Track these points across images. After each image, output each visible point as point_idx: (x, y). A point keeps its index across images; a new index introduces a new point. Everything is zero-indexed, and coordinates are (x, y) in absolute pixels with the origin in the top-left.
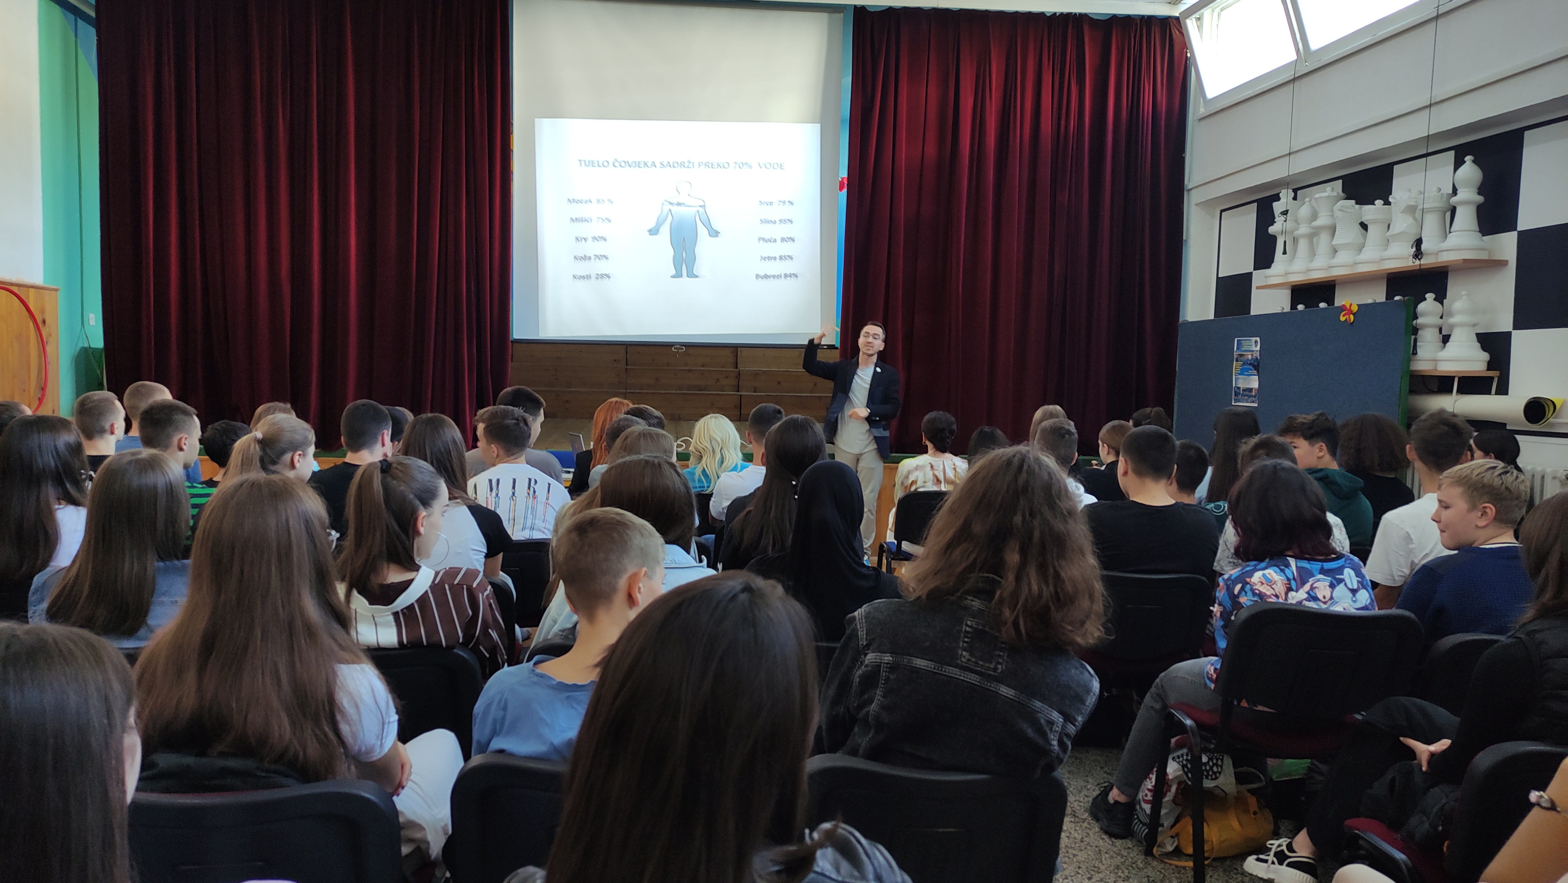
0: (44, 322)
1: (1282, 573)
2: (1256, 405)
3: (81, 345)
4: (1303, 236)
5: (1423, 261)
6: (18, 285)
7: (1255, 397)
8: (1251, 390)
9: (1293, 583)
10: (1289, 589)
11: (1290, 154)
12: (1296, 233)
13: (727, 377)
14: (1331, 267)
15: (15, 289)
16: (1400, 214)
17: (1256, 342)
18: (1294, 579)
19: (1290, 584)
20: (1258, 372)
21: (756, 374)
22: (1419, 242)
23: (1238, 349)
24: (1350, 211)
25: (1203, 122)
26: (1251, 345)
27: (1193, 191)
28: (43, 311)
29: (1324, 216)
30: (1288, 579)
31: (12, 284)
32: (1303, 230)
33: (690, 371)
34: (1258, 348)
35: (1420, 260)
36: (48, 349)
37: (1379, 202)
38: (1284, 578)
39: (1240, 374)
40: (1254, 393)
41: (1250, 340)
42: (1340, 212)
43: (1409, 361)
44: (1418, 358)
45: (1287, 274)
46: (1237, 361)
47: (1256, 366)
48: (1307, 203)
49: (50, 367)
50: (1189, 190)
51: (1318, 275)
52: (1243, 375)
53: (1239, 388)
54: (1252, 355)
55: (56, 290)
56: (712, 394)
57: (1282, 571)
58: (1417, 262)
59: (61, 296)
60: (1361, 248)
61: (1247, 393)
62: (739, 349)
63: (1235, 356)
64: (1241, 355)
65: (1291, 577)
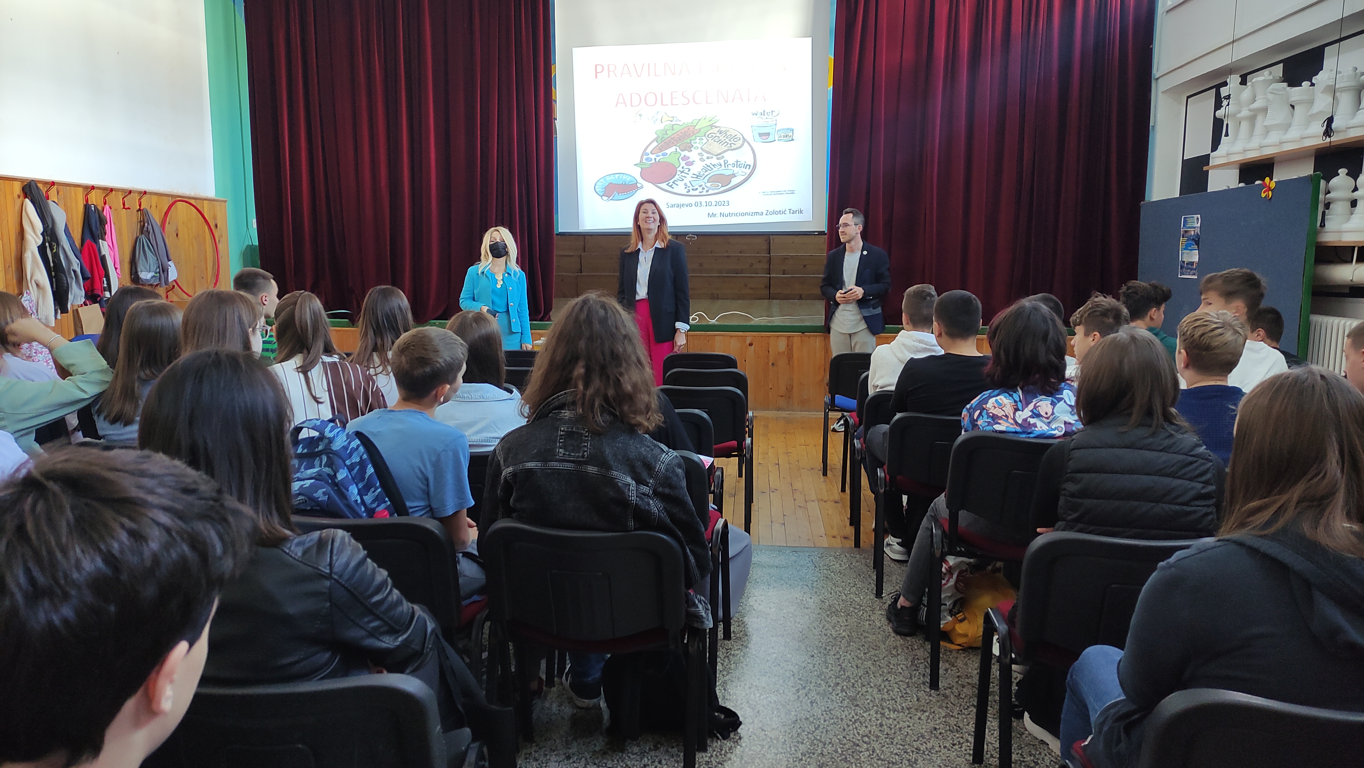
0: (216, 226)
1: (1011, 398)
2: (1196, 277)
3: (246, 244)
4: (1245, 118)
5: (1333, 139)
6: (195, 199)
7: (1195, 270)
8: (1192, 263)
9: (1019, 404)
10: (1017, 410)
11: (1233, 42)
12: (1239, 115)
13: (760, 262)
14: (1262, 147)
15: (193, 202)
16: (1320, 94)
17: (1198, 219)
18: (1020, 401)
19: (1017, 405)
20: (1198, 247)
21: (785, 259)
22: (1330, 120)
23: (1184, 226)
24: (1282, 93)
25: (1170, 14)
26: (1194, 222)
27: (1160, 80)
28: (215, 218)
29: (1260, 99)
30: (1015, 402)
31: (190, 198)
32: (1245, 113)
33: (728, 257)
34: (1199, 225)
35: (1330, 136)
36: (220, 247)
37: (1306, 84)
38: (1012, 401)
39: (1185, 249)
40: (1195, 267)
41: (1193, 217)
42: (1272, 95)
43: (1316, 233)
44: (1326, 230)
45: (1228, 154)
46: (1183, 237)
47: (1197, 241)
48: (1249, 87)
49: (221, 261)
50: (1157, 79)
51: (1252, 155)
52: (1188, 249)
53: (1184, 262)
54: (1194, 231)
55: (225, 201)
56: (746, 277)
57: (1011, 395)
58: (1328, 140)
59: (229, 206)
60: (1287, 127)
61: (1190, 266)
62: (771, 236)
63: (1182, 233)
64: (1186, 232)
65: (1018, 399)
